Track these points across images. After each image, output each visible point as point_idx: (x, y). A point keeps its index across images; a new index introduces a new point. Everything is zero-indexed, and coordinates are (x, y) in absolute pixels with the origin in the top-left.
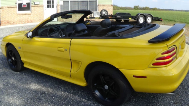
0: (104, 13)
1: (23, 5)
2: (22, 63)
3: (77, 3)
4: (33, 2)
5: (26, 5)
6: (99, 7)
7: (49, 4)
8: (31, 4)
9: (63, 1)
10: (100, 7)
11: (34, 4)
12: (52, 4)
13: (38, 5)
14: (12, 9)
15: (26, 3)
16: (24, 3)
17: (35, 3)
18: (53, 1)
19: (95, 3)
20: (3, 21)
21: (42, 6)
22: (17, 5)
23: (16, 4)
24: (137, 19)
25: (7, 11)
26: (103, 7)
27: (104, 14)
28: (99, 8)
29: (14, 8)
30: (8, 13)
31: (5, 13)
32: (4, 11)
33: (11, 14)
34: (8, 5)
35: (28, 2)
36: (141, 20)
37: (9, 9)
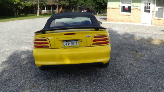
1: (125, 8)
4: (133, 6)
5: (128, 8)
7: (146, 9)
8: (131, 8)
9: (159, 8)
11: (133, 8)
12: (148, 9)
13: (137, 9)
14: (116, 9)
15: (128, 6)
17: (135, 7)
18: (149, 7)
20: (109, 18)
21: (140, 10)
23: (120, 6)
25: (112, 11)
31: (110, 12)
32: (110, 10)
33: (115, 13)
34: (113, 7)
35: (130, 5)
37: (114, 9)
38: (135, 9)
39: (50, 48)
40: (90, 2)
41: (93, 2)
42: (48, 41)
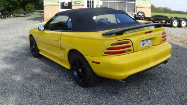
0: (140, 14)
1: (65, 4)
2: (39, 51)
3: (116, 3)
4: (74, 2)
5: (68, 4)
6: (137, 8)
7: (89, 4)
8: (72, 3)
9: (103, 2)
10: (139, 8)
11: (75, 3)
12: (92, 4)
13: (79, 5)
14: (55, 7)
15: (68, 2)
16: (66, 3)
17: (76, 3)
18: (93, 2)
19: (133, 4)
20: (46, 18)
21: (82, 5)
22: (60, 4)
23: (59, 2)
24: (170, 22)
25: (50, 9)
26: (141, 8)
27: (141, 16)
28: (137, 10)
29: (56, 6)
30: (51, 10)
31: (48, 10)
32: (47, 8)
33: (54, 11)
34: (51, 4)
35: (70, 1)
36: (175, 23)
37: (52, 7)
38: (78, 5)
39: (132, 51)
40: (2, 2)
41: (6, 2)
42: (130, 44)
